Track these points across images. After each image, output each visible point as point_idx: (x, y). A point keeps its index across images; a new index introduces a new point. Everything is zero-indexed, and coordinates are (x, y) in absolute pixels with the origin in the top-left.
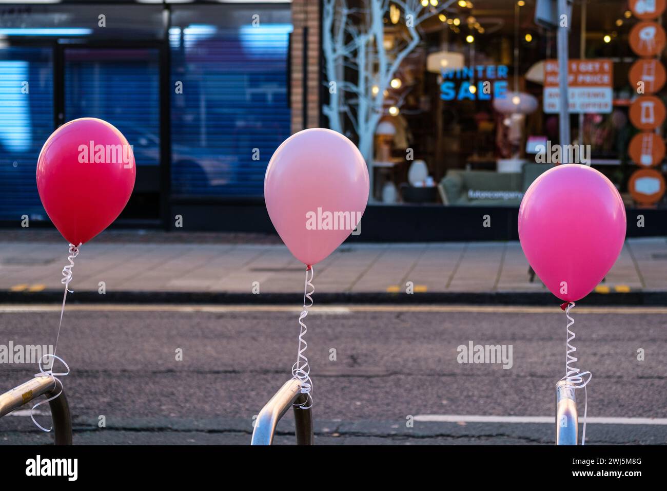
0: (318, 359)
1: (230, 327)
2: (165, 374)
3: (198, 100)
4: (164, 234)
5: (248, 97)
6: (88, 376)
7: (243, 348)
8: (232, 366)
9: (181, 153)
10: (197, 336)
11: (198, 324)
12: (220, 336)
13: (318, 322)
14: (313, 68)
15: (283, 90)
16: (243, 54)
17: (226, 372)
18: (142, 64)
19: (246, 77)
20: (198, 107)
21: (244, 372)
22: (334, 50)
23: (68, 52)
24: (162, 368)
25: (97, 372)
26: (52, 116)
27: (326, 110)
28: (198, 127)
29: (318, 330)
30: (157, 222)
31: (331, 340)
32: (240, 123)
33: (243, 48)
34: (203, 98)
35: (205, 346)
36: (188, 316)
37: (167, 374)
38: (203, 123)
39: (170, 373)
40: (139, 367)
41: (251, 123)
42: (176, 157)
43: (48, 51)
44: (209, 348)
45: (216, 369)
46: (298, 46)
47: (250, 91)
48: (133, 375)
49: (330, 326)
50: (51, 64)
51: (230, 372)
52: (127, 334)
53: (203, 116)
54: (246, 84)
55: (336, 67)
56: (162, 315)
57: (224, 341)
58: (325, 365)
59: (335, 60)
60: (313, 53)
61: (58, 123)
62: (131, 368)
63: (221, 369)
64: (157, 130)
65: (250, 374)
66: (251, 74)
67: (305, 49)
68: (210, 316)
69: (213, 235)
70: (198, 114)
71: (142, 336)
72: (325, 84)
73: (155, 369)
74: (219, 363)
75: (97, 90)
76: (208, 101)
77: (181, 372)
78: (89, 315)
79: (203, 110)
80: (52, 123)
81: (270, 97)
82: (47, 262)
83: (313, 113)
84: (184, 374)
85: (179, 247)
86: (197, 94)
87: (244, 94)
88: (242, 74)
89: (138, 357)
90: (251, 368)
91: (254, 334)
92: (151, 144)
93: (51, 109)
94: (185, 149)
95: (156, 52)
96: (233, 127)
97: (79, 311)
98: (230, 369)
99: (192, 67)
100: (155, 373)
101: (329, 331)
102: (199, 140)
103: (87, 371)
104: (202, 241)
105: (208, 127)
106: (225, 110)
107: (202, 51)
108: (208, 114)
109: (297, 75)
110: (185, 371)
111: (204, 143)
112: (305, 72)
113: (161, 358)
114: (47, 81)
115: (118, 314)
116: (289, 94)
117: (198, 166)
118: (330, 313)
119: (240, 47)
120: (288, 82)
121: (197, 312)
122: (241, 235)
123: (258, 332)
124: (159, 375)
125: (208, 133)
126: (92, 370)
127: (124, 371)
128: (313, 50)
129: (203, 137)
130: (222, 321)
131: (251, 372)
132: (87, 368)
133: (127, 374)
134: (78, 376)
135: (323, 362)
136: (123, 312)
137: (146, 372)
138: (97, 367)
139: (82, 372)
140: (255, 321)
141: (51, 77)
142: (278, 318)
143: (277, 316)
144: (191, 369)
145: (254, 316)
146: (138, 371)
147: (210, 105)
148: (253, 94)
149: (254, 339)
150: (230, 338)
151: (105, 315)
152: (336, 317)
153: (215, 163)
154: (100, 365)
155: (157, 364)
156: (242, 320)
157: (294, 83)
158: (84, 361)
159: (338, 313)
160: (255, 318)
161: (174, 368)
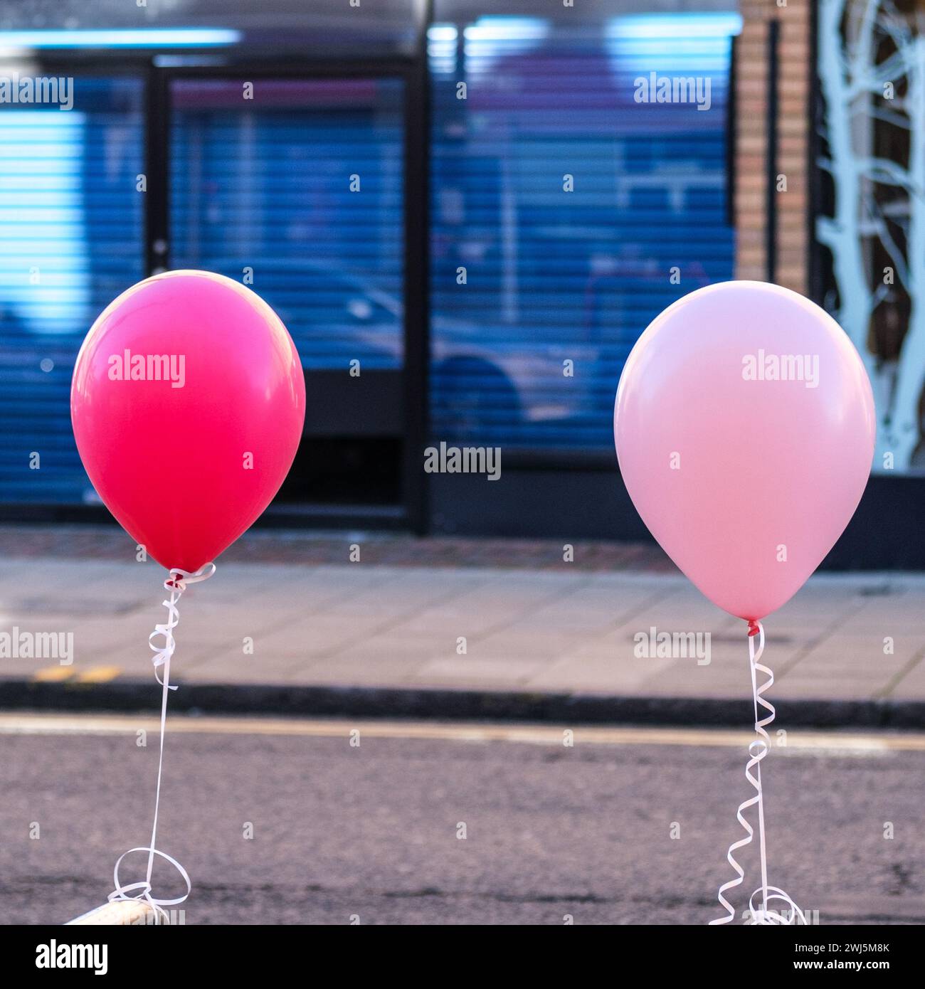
0: (807, 871)
1: (580, 785)
2: (418, 901)
3: (496, 207)
4: (410, 543)
5: (622, 199)
6: (226, 899)
7: (614, 838)
8: (585, 883)
9: (455, 338)
10: (496, 805)
11: (499, 773)
12: (556, 805)
13: (807, 776)
14: (794, 125)
15: (717, 179)
16: (613, 90)
17: (571, 898)
18: (361, 115)
19: (617, 148)
20: (496, 223)
21: (617, 899)
22: (848, 79)
23: (179, 86)
24: (411, 885)
25: (248, 889)
26: (137, 246)
27: (826, 232)
28: (498, 273)
29: (805, 797)
30: (395, 512)
31: (841, 824)
32: (602, 264)
33: (616, 73)
34: (508, 200)
35: (518, 830)
36: (474, 753)
37: (420, 898)
38: (510, 264)
39: (430, 898)
40: (352, 880)
41: (632, 265)
42: (441, 349)
43: (131, 86)
44: (527, 836)
45: (546, 890)
46: (754, 68)
47: (628, 181)
48: (336, 899)
49: (836, 787)
50: (136, 119)
51: (584, 899)
52: (320, 795)
53: (510, 247)
54: (617, 164)
55: (853, 122)
56: (408, 749)
57: (566, 820)
58: (827, 887)
59: (851, 104)
60: (793, 87)
61: (154, 263)
62: (330, 881)
63: (559, 890)
64: (396, 281)
65: (632, 905)
66: (630, 140)
67: (773, 76)
68: (528, 753)
69: (536, 546)
70: (498, 240)
71: (358, 801)
72: (823, 164)
73: (390, 887)
74: (553, 875)
75: (247, 182)
76: (521, 208)
77: (456, 894)
78: (225, 745)
79: (509, 231)
80: (138, 264)
81: (677, 199)
82: (125, 609)
83: (792, 237)
84: (466, 900)
85: (451, 575)
86: (495, 190)
87: (612, 190)
88: (608, 139)
89: (350, 854)
90: (635, 890)
91: (643, 804)
92: (379, 315)
93: (138, 230)
94: (466, 328)
95: (395, 85)
96: (586, 273)
97: (201, 735)
98: (583, 891)
99: (479, 122)
100: (390, 895)
101: (836, 800)
102: (498, 307)
103: (222, 888)
104: (506, 562)
105: (521, 273)
106: (565, 231)
107: (505, 83)
108: (522, 239)
109: (751, 143)
110: (469, 894)
111: (510, 314)
112: (773, 135)
113: (405, 859)
114: (125, 158)
115: (297, 745)
116: (731, 189)
117: (497, 372)
118: (835, 754)
119: (606, 72)
120: (729, 159)
121: (497, 743)
122: (607, 548)
123: (650, 797)
124: (400, 901)
125: (522, 290)
126: (233, 885)
127: (315, 888)
128: (793, 77)
129: (510, 298)
130: (558, 767)
131: (636, 899)
132: (222, 880)
133: (321, 897)
134: (200, 897)
135: (821, 881)
136: (310, 738)
137: (369, 892)
138: (245, 877)
139: (210, 889)
140: (643, 771)
141: (136, 150)
142: (702, 763)
143: (701, 759)
144: (484, 888)
145: (642, 758)
146: (349, 891)
147: (528, 217)
148: (635, 191)
149: (642, 815)
150: (577, 810)
151: (266, 746)
152: (851, 764)
153: (541, 364)
154: (254, 872)
155: (397, 873)
156: (611, 767)
157: (743, 163)
158: (215, 862)
159: (857, 753)
160: (643, 761)
161: (441, 887)
